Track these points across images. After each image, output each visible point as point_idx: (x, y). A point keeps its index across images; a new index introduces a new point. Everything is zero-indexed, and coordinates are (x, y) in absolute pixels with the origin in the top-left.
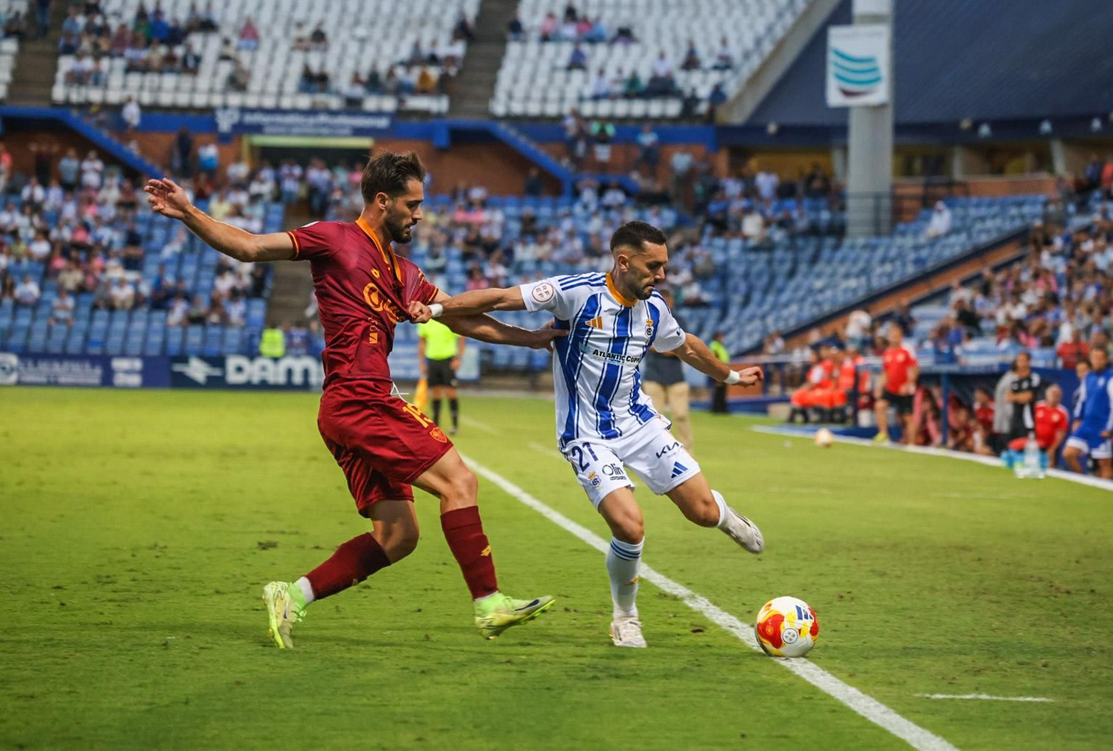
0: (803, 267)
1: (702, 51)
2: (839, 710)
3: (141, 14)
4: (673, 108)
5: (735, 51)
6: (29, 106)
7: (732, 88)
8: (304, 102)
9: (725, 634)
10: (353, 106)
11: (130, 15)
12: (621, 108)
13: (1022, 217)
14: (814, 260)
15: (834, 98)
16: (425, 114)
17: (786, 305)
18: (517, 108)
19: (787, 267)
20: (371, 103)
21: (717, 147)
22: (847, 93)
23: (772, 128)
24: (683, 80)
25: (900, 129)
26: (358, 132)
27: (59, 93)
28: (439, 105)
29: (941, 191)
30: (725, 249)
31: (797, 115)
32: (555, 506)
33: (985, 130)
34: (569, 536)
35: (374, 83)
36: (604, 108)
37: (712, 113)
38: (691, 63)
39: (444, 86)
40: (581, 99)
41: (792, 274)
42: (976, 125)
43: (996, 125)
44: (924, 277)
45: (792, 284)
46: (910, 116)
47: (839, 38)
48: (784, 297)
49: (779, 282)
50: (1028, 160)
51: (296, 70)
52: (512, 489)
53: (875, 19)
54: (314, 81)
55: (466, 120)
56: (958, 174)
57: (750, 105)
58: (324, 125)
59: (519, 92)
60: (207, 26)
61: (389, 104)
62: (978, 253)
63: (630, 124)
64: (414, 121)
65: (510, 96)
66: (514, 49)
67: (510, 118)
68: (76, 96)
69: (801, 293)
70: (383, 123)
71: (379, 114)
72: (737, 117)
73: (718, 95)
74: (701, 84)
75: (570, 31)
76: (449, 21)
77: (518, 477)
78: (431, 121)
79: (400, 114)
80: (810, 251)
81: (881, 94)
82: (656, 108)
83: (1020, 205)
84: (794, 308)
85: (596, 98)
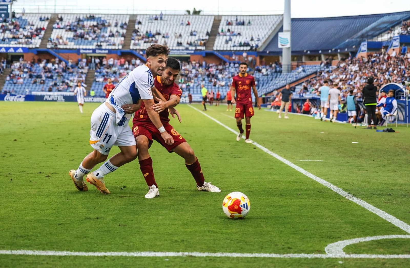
0: (274, 79)
1: (254, 37)
2: (282, 163)
3: (147, 32)
4: (249, 48)
5: (261, 38)
6: (126, 50)
7: (260, 45)
8: (177, 48)
9: (260, 149)
10: (187, 49)
11: (145, 33)
12: (239, 48)
13: (316, 69)
14: (276, 77)
16: (200, 50)
17: (271, 86)
18: (218, 49)
19: (271, 79)
20: (190, 48)
21: (257, 56)
22: (282, 45)
23: (268, 52)
24: (251, 43)
25: (292, 52)
26: (188, 54)
27: (131, 47)
28: (203, 48)
29: (300, 64)
30: (259, 75)
31: (273, 49)
32: (226, 125)
33: (309, 52)
34: (229, 131)
35: (190, 44)
36: (235, 48)
37: (256, 49)
38: (252, 39)
39: (204, 45)
40: (231, 47)
41: (272, 80)
42: (307, 51)
43: (311, 51)
44: (297, 81)
45: (272, 82)
46: (294, 50)
47: (280, 34)
48: (270, 85)
49: (269, 82)
50: (317, 58)
51: (176, 42)
52: (218, 122)
53: (288, 31)
54: (180, 44)
55: (208, 51)
56: (304, 61)
57: (263, 48)
58: (181, 52)
59: (219, 46)
60: (159, 34)
61: (194, 48)
62: (308, 76)
63: (240, 52)
64: (199, 51)
65: (217, 46)
66: (217, 37)
67: (217, 51)
68: (135, 48)
69: (273, 84)
70: (193, 52)
71: (192, 50)
72: (261, 50)
73: (257, 46)
74: (253, 44)
75: (228, 34)
76: (205, 32)
77: (219, 120)
78: (201, 51)
79: (196, 50)
80: (275, 76)
81: (289, 45)
82: (245, 48)
83: (315, 66)
84: (272, 87)
85: (234, 46)
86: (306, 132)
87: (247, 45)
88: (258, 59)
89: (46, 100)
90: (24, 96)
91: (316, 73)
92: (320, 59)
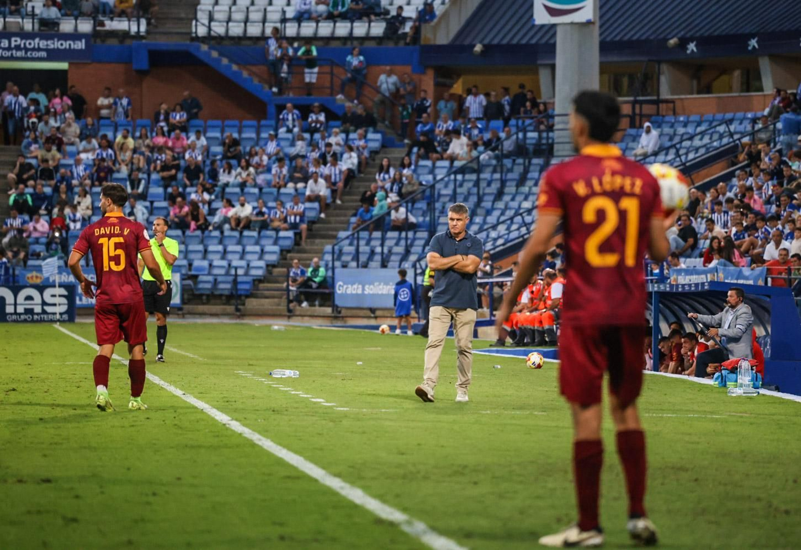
0: (510, 189)
4: (378, 28)
12: (325, 29)
13: (731, 135)
14: (522, 181)
15: (541, 17)
16: (126, 35)
17: (494, 227)
18: (219, 29)
19: (495, 186)
20: (67, 26)
21: (422, 68)
22: (553, 12)
23: (478, 48)
25: (605, 47)
26: (54, 55)
28: (136, 27)
29: (647, 109)
30: (432, 171)
31: (505, 33)
32: (264, 432)
33: (692, 47)
34: (280, 462)
36: (308, 29)
39: (142, 8)
40: (284, 20)
41: (499, 195)
42: (683, 43)
43: (702, 42)
45: (500, 205)
46: (615, 36)
48: (491, 219)
49: (487, 204)
50: (737, 78)
52: (221, 417)
55: (163, 42)
56: (665, 94)
57: (455, 26)
58: (18, 48)
59: (220, 14)
61: (85, 26)
63: (334, 44)
64: (113, 42)
65: (211, 19)
67: (209, 38)
69: (510, 213)
70: (80, 45)
71: (75, 36)
72: (443, 38)
77: (226, 406)
78: (128, 42)
79: (98, 36)
80: (518, 170)
82: (360, 29)
83: (730, 122)
84: (502, 229)
85: (300, 18)
86: (682, 469)
88: (428, 82)
91: (729, 154)
92: (751, 82)
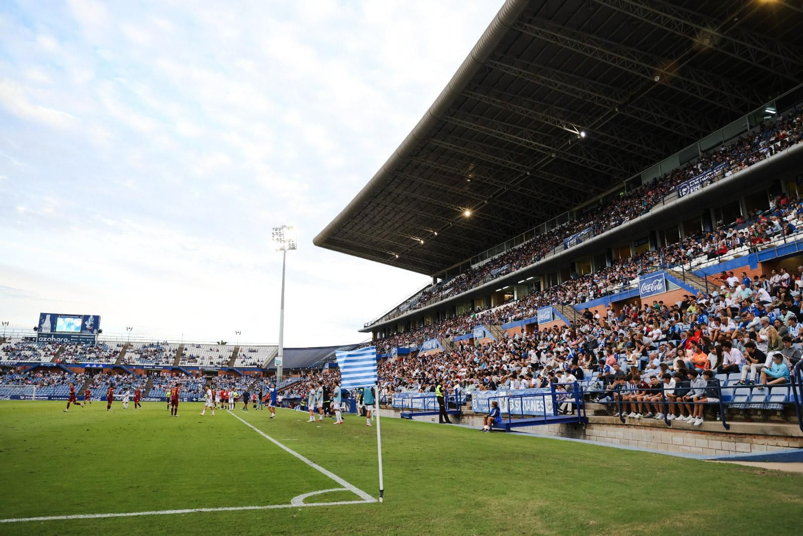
1: (260, 360)
2: (271, 442)
3: (190, 355)
4: (256, 366)
5: (264, 360)
6: (176, 367)
7: (263, 364)
8: (210, 366)
9: (258, 433)
10: (216, 366)
11: (189, 356)
12: (249, 367)
13: (297, 380)
15: (276, 365)
16: (225, 367)
18: (237, 366)
20: (218, 366)
21: (261, 371)
23: (268, 369)
24: (257, 363)
26: (216, 369)
27: (179, 365)
28: (227, 366)
29: (288, 377)
31: (271, 367)
34: (240, 420)
35: (219, 363)
36: (247, 367)
37: (260, 367)
38: (258, 361)
39: (228, 364)
40: (244, 365)
42: (292, 369)
43: (295, 369)
44: (286, 387)
46: (285, 368)
47: (276, 358)
50: (299, 373)
51: (209, 362)
53: (281, 356)
54: (212, 363)
55: (231, 368)
56: (290, 375)
57: (265, 366)
58: (212, 369)
59: (237, 364)
60: (198, 357)
61: (221, 366)
62: (292, 384)
63: (251, 369)
66: (237, 359)
67: (236, 368)
68: (181, 365)
70: (220, 368)
72: (264, 368)
73: (261, 365)
74: (259, 363)
75: (244, 357)
76: (229, 356)
79: (222, 367)
81: (281, 365)
82: (254, 366)
83: (297, 378)
85: (246, 365)
87: (255, 364)
88: (262, 373)
89: (117, 400)
90: (101, 397)
91: (298, 382)
92: (300, 373)
